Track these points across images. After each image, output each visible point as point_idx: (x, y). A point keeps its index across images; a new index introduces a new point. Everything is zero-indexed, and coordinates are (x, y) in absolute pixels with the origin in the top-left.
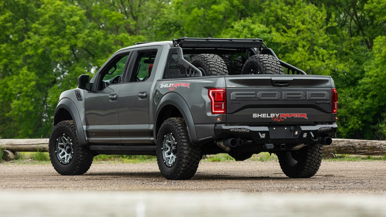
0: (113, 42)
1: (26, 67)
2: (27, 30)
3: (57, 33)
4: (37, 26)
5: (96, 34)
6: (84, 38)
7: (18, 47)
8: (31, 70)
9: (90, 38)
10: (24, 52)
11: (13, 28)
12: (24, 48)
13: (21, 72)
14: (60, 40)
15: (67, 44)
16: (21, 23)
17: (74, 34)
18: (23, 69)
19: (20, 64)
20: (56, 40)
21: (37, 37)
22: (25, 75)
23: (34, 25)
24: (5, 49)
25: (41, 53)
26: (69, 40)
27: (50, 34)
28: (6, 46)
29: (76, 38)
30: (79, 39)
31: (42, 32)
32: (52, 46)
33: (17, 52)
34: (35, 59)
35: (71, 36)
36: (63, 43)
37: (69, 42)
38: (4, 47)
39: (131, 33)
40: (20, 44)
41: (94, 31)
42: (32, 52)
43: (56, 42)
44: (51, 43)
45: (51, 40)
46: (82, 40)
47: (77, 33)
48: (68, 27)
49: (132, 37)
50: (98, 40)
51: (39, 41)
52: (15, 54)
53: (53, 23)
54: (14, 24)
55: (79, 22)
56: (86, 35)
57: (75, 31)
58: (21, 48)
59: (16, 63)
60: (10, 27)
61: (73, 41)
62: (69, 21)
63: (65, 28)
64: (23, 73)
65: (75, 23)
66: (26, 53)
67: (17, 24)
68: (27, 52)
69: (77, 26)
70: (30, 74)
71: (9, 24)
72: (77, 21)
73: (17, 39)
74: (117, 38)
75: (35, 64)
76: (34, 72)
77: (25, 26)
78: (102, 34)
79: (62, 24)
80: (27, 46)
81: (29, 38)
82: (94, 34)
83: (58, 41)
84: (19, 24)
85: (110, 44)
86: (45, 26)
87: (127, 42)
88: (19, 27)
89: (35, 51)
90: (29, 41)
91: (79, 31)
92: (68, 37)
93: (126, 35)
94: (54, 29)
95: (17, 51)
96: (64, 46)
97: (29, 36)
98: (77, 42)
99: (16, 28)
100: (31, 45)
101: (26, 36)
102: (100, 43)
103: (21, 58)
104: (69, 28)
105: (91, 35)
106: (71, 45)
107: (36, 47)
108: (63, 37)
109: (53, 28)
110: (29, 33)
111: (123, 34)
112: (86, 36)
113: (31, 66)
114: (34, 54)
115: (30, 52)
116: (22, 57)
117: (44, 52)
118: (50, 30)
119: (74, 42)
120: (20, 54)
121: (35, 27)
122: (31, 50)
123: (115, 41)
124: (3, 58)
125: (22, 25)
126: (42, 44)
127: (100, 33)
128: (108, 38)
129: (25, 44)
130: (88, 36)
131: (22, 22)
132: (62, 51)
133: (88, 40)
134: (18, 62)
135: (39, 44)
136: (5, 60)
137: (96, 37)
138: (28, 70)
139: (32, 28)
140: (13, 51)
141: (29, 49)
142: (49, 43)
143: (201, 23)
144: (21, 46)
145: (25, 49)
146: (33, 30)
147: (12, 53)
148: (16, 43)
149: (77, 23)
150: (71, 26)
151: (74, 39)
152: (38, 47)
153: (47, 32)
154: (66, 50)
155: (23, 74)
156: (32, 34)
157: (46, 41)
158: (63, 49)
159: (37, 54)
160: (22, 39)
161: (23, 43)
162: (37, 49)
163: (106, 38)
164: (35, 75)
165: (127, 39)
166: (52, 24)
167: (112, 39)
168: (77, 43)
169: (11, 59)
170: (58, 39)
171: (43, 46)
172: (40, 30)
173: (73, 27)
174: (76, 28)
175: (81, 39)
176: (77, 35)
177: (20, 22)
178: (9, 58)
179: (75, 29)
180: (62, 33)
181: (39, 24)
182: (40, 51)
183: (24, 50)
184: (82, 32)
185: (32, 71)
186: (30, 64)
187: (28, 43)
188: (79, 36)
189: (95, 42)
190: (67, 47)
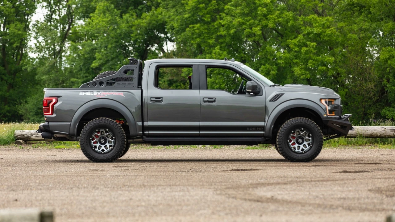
0: (302, 23)
1: (218, 47)
2: (218, 11)
3: (247, 15)
4: (229, 7)
5: (286, 15)
6: (275, 19)
7: (211, 27)
8: (224, 49)
9: (280, 19)
10: (216, 32)
11: (206, 9)
12: (216, 28)
13: (214, 51)
14: (252, 21)
15: (259, 25)
16: (213, 4)
17: (265, 16)
18: (216, 48)
19: (212, 43)
20: (248, 21)
21: (229, 18)
22: (217, 53)
23: (226, 7)
24: (198, 29)
25: (233, 33)
26: (260, 21)
27: (243, 14)
28: (199, 27)
29: (267, 19)
30: (270, 20)
31: (235, 13)
32: (244, 26)
33: (209, 32)
34: (228, 39)
35: (262, 17)
36: (254, 23)
37: (260, 23)
38: (197, 27)
39: (320, 15)
40: (212, 24)
41: (284, 13)
42: (225, 32)
43: (248, 23)
44: (243, 23)
45: (243, 21)
46: (273, 21)
47: (268, 14)
48: (260, 8)
49: (321, 18)
50: (287, 22)
51: (231, 22)
52: (208, 33)
53: (244, 5)
54: (207, 4)
55: (270, 4)
56: (277, 16)
57: (266, 13)
58: (213, 28)
59: (209, 43)
60: (203, 7)
61: (264, 22)
62: (261, 3)
63: (256, 9)
64: (216, 52)
65: (266, 5)
66: (219, 34)
67: (209, 5)
68: (220, 32)
69: (268, 7)
70: (223, 53)
71: (201, 6)
72: (269, 3)
73: (209, 20)
74: (306, 20)
75: (227, 44)
76: (226, 51)
77: (217, 7)
78: (291, 15)
79: (253, 6)
80: (219, 27)
81: (221, 19)
82: (284, 15)
83: (250, 22)
84: (211, 5)
85: (300, 25)
86: (238, 8)
87: (315, 24)
88: (211, 8)
89: (228, 32)
90: (221, 21)
91: (270, 12)
92: (259, 18)
93: (315, 16)
94: (246, 10)
95: (210, 31)
96: (256, 27)
97: (222, 16)
98: (268, 22)
99: (208, 8)
100: (223, 26)
101: (218, 16)
102: (289, 24)
103: (214, 38)
104: (260, 10)
105: (281, 16)
106: (262, 25)
107: (228, 28)
108: (255, 18)
109: (245, 10)
110: (221, 14)
111: (312, 16)
112: (276, 18)
113: (222, 45)
114: (226, 34)
115: (223, 32)
116: (214, 36)
117: (235, 32)
118: (242, 11)
119: (265, 23)
120: (213, 34)
121: (228, 8)
122: (224, 31)
123: (304, 23)
124: (196, 38)
125: (215, 6)
126: (234, 25)
127: (290, 14)
128: (298, 19)
129: (217, 25)
130: (278, 18)
131: (214, 3)
132: (254, 31)
133: (279, 21)
134: (211, 42)
135: (231, 25)
136: (198, 39)
137: (286, 19)
138: (221, 50)
139: (225, 10)
140: (206, 31)
141: (222, 29)
142: (241, 24)
143: (387, 5)
144: (214, 26)
145: (217, 30)
146: (225, 11)
147: (205, 32)
148: (208, 23)
149: (268, 5)
150: (263, 8)
151: (265, 20)
152: (230, 28)
153: (239, 13)
154: (257, 30)
155: (215, 53)
156: (224, 15)
157: (239, 22)
158: (255, 30)
159: (230, 35)
160: (214, 20)
161: (216, 23)
162: (229, 30)
163: (295, 19)
164: (227, 54)
165: (315, 20)
166: (245, 6)
167: (302, 21)
168: (268, 24)
169: (204, 38)
170: (250, 20)
171: (235, 26)
172: (233, 11)
173: (264, 9)
174: (267, 9)
175: (271, 20)
176: (268, 16)
177: (212, 3)
178: (202, 37)
179: (266, 10)
180: (254, 14)
181: (232, 5)
182: (232, 31)
183: (216, 30)
184: (273, 13)
185: (224, 51)
186: (222, 43)
187: (220, 23)
188: (270, 17)
189: (284, 23)
190: (259, 28)
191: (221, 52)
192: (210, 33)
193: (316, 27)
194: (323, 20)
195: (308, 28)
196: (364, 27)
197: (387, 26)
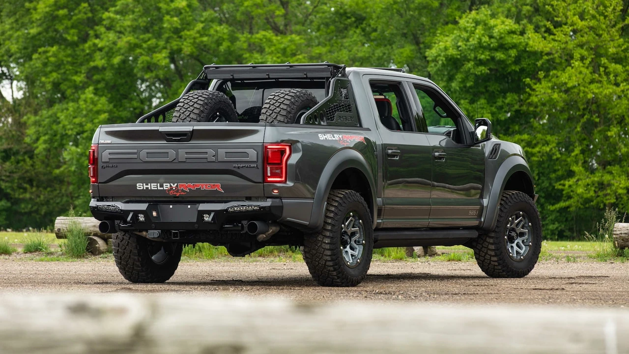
0: (245, 46)
1: (91, 88)
2: (93, 22)
3: (146, 30)
4: (112, 15)
5: (216, 31)
6: (195, 38)
7: (78, 53)
8: (101, 93)
9: (205, 39)
10: (88, 61)
11: (70, 19)
12: (88, 54)
13: (83, 97)
14: (153, 42)
15: (165, 48)
16: (84, 10)
17: (177, 31)
18: (87, 91)
19: (81, 82)
20: (146, 42)
21: (112, 36)
22: (89, 101)
23: (106, 15)
24: (55, 55)
25: (118, 64)
26: (168, 41)
27: (135, 30)
28: (57, 51)
29: (180, 37)
30: (185, 39)
31: (121, 26)
32: (138, 51)
33: (75, 61)
34: (109, 75)
35: (172, 35)
36: (157, 46)
37: (168, 46)
38: (53, 52)
39: (277, 30)
40: (81, 47)
41: (212, 27)
42: (103, 61)
43: (145, 45)
44: (137, 46)
45: (137, 41)
46: (192, 41)
47: (183, 29)
48: (167, 17)
49: (279, 38)
50: (218, 43)
51: (115, 43)
52: (73, 64)
53: (139, 11)
54: (71, 10)
55: (185, 10)
56: (198, 32)
57: (179, 27)
58: (82, 54)
59: (75, 81)
60: (65, 16)
61: (174, 44)
62: (169, 9)
63: (161, 20)
64: (86, 98)
65: (178, 12)
66: (92, 64)
67: (76, 11)
68: (94, 61)
69: (182, 16)
70: (98, 100)
71: (62, 12)
72: (183, 8)
73: (76, 38)
74: (252, 41)
75: (107, 84)
76: (106, 96)
77: (90, 15)
78: (226, 31)
79: (155, 13)
80: (94, 51)
81: (97, 36)
82: (212, 32)
83: (149, 43)
84: (80, 12)
85: (242, 49)
86: (127, 17)
87: (269, 47)
88: (79, 16)
89: (109, 60)
90: (97, 41)
91: (186, 25)
92: (167, 35)
93: (269, 34)
94: (142, 22)
95: (76, 59)
96: (160, 52)
97: (98, 32)
98: (183, 44)
99: (74, 18)
100: (101, 50)
101: (91, 33)
102: (222, 48)
103: (83, 71)
104: (168, 20)
105: (207, 33)
106: (172, 49)
107: (110, 53)
108: (158, 36)
109: (140, 20)
110: (97, 28)
111: (263, 33)
112: (198, 35)
113: (100, 86)
114: (106, 65)
115: (99, 61)
116: (84, 69)
117: (124, 62)
118: (136, 23)
119: (177, 45)
120: (81, 64)
121: (109, 18)
122: (101, 59)
123: (249, 45)
124: (51, 72)
125: (86, 13)
126: (120, 49)
127: (223, 30)
128: (237, 39)
129: (89, 48)
130: (201, 36)
131: (84, 8)
132: (155, 61)
133: (202, 42)
134: (79, 79)
135: (115, 48)
136: (55, 75)
137: (216, 38)
138: (95, 94)
139: (104, 20)
140: (69, 59)
141: (98, 55)
142: (132, 47)
143: (401, 15)
144: (83, 50)
145: (90, 57)
146: (105, 23)
147: (68, 62)
148: (74, 45)
149: (183, 11)
150: (172, 16)
151: (178, 39)
152: (113, 53)
153: (129, 26)
154: (161, 58)
155: (85, 101)
156: (103, 30)
157: (128, 43)
158: (157, 57)
159: (112, 66)
160: (84, 39)
161: (87, 45)
162: (111, 57)
163: (233, 39)
164: (107, 103)
165: (269, 40)
166: (139, 14)
167: (245, 42)
168: (183, 47)
169: (65, 73)
170: (149, 39)
171: (122, 51)
172: (117, 23)
173: (175, 19)
174: (180, 20)
175: (188, 40)
176: (182, 33)
177: (81, 8)
178: (62, 71)
179: (179, 22)
180: (156, 28)
181: (117, 13)
182: (116, 60)
183: (88, 57)
184: (192, 27)
185: (101, 96)
186: (98, 82)
187: (95, 45)
188: (186, 35)
189: (213, 46)
190: (165, 53)
191: (96, 98)
192: (76, 63)
193: (271, 53)
194: (283, 41)
195: (257, 55)
196: (360, 55)
197: (402, 53)
